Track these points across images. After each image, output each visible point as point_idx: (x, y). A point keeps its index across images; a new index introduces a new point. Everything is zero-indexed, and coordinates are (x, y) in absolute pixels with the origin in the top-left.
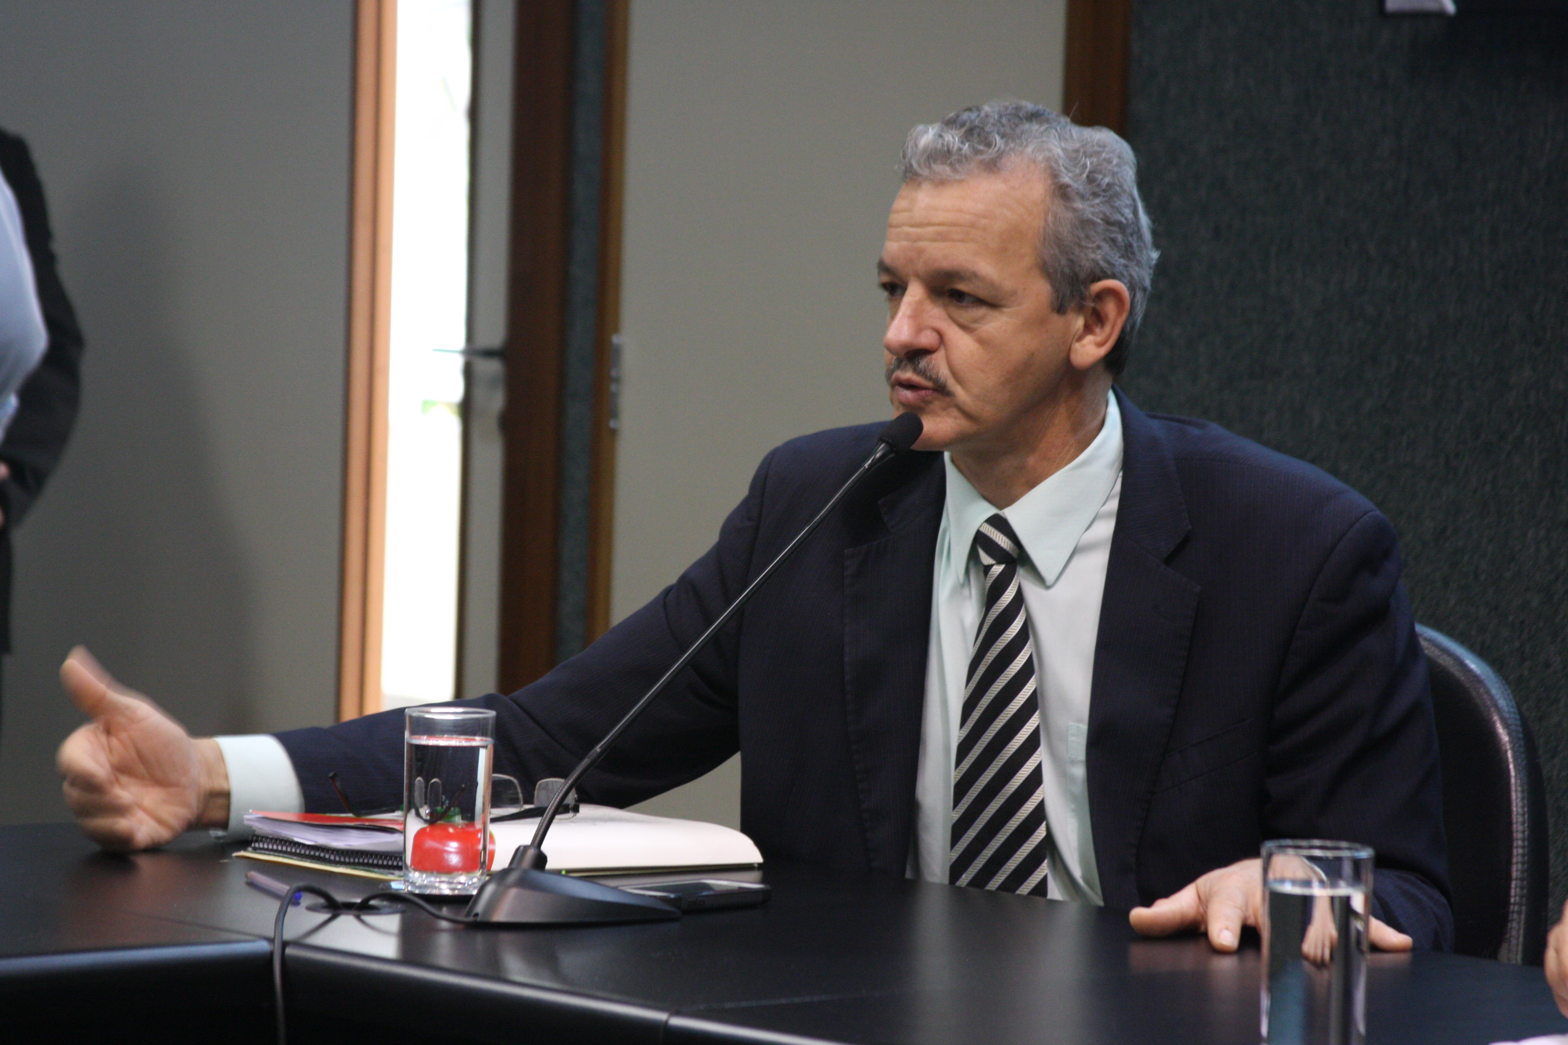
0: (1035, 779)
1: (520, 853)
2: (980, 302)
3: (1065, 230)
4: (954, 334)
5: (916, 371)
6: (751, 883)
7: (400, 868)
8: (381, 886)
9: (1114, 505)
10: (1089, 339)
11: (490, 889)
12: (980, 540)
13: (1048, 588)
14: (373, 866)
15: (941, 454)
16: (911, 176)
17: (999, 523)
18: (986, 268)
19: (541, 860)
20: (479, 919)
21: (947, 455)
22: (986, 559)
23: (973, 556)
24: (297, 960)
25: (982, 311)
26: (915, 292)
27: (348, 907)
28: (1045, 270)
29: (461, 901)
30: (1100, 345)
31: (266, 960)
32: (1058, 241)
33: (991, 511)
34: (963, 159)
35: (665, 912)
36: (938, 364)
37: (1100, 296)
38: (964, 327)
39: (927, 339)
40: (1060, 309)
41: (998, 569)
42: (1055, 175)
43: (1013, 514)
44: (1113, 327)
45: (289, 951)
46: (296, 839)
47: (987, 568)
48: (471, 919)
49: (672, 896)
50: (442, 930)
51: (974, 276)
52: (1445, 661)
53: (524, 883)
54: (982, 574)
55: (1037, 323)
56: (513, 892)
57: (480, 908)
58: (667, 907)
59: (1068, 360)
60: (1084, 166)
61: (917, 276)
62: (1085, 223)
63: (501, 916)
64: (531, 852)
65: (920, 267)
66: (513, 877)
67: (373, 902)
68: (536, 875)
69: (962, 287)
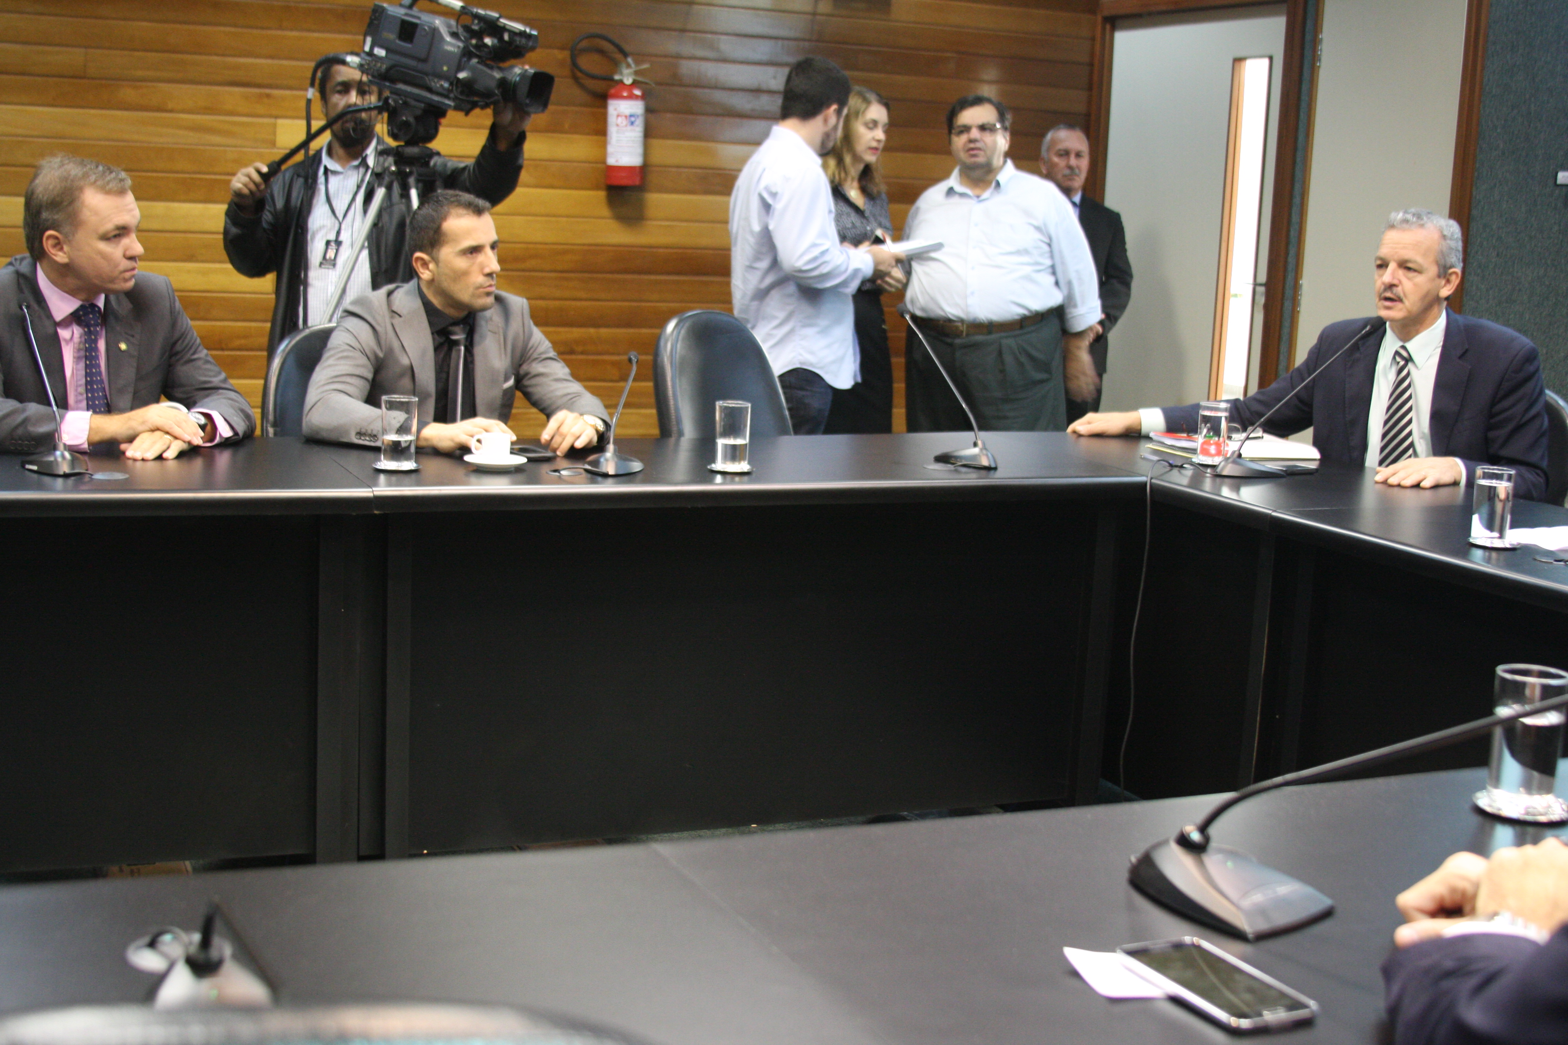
0: (1410, 434)
1: (1234, 452)
2: (1415, 271)
3: (1444, 249)
4: (1405, 281)
5: (1392, 293)
6: (1313, 466)
7: (1195, 454)
8: (1189, 460)
9: (1441, 344)
10: (1445, 288)
11: (1223, 464)
12: (1397, 353)
13: (1419, 370)
14: (1189, 453)
15: (1385, 323)
16: (1392, 227)
17: (1404, 347)
18: (1419, 259)
19: (1240, 456)
20: (1217, 474)
21: (1388, 324)
22: (1398, 359)
23: (1394, 358)
24: (1155, 484)
25: (1415, 274)
26: (1392, 266)
27: (1176, 466)
28: (1437, 263)
29: (1213, 467)
30: (1449, 290)
31: (1143, 485)
32: (1442, 252)
33: (1401, 344)
34: (1413, 223)
35: (1281, 474)
36: (1399, 290)
37: (1451, 274)
38: (1409, 279)
39: (1395, 282)
40: (1439, 276)
41: (1402, 363)
42: (1442, 232)
43: (1408, 345)
44: (1454, 285)
45: (1153, 481)
46: (1166, 443)
47: (1398, 363)
48: (1215, 473)
49: (1284, 469)
50: (1207, 477)
51: (1415, 262)
52: (1550, 401)
53: (1234, 462)
54: (1396, 364)
55: (1433, 280)
56: (1230, 465)
57: (1219, 470)
58: (1282, 473)
59: (1438, 295)
60: (1450, 230)
61: (1395, 261)
62: (1451, 249)
63: (1225, 473)
64: (1237, 453)
65: (1396, 257)
66: (1231, 460)
67: (1184, 466)
68: (1238, 460)
69: (1410, 265)
